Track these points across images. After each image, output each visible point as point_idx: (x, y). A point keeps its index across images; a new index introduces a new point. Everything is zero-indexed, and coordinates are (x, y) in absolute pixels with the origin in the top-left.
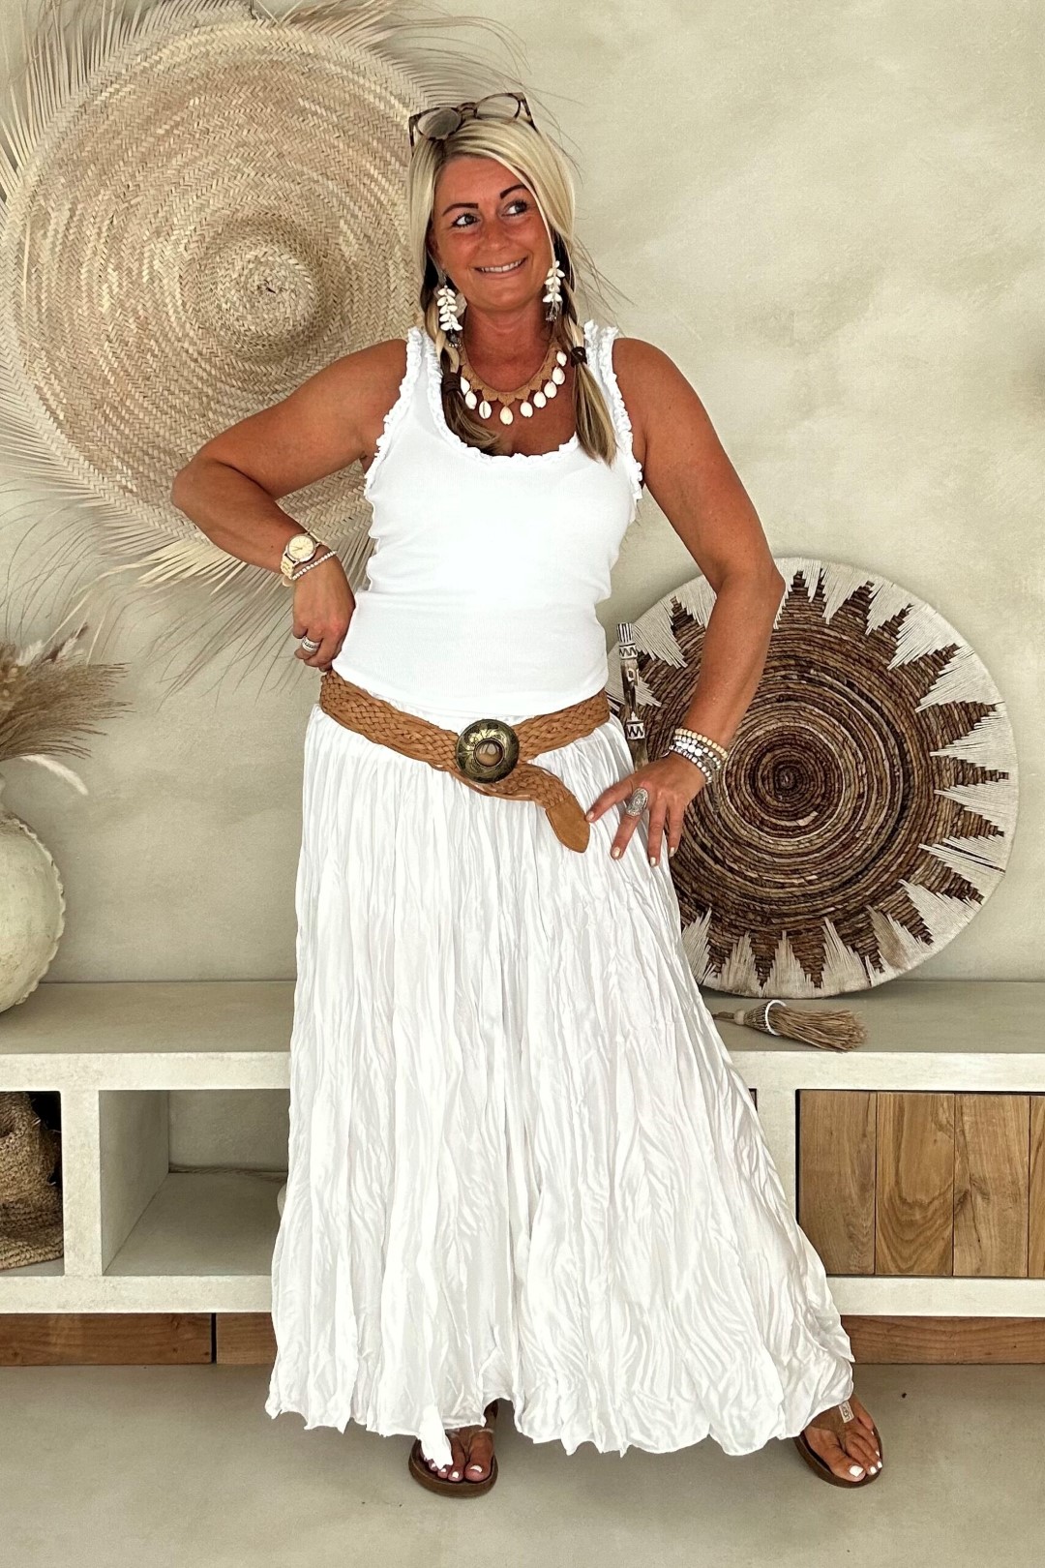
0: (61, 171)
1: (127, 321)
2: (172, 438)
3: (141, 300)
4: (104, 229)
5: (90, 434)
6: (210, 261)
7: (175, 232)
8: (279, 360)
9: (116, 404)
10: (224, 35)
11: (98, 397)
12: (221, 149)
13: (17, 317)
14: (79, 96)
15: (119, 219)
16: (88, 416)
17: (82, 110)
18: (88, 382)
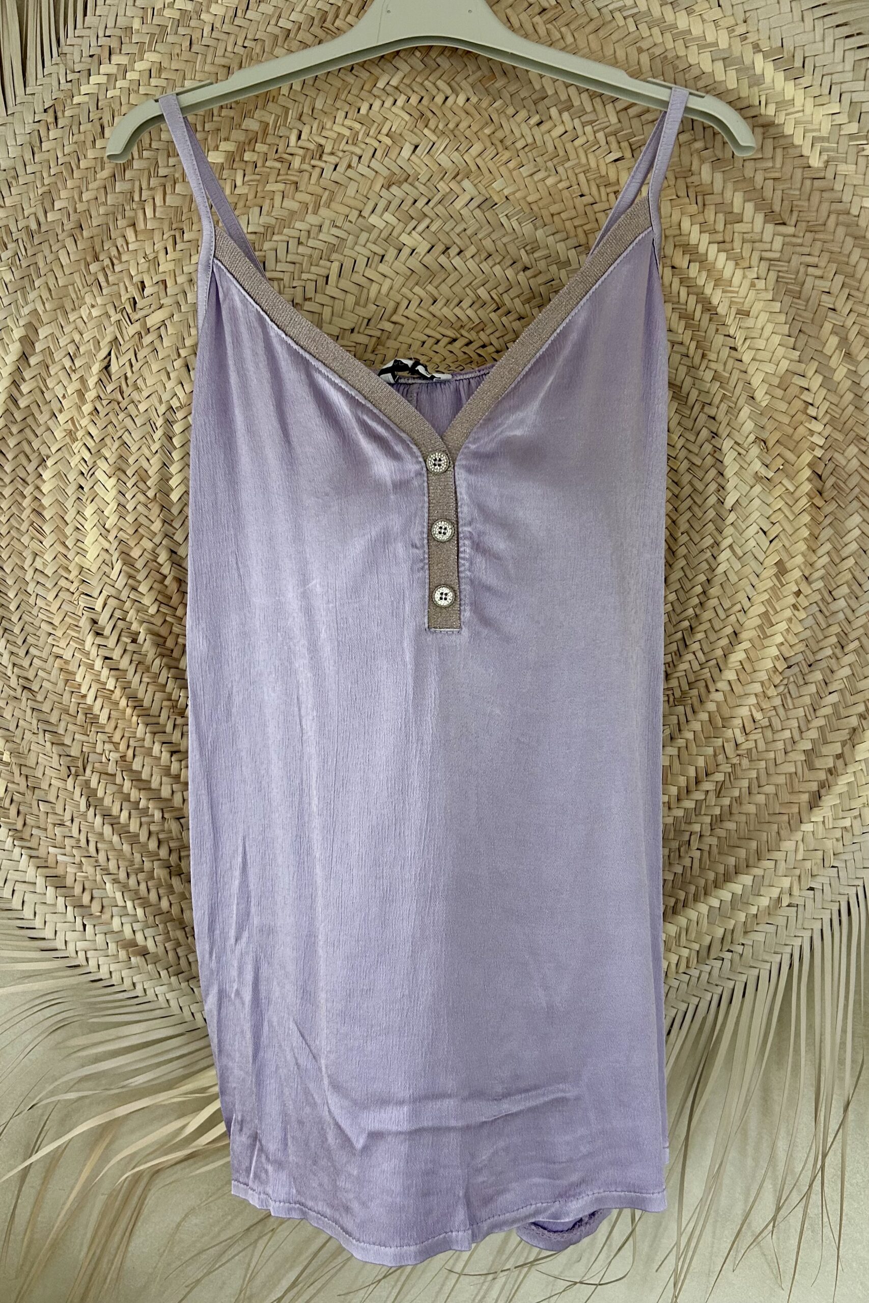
1: (134, 588)
4: (92, 382)
11: (75, 751)
14: (42, 87)
15: (124, 360)
16: (53, 791)
17: (51, 119)
18: (54, 719)
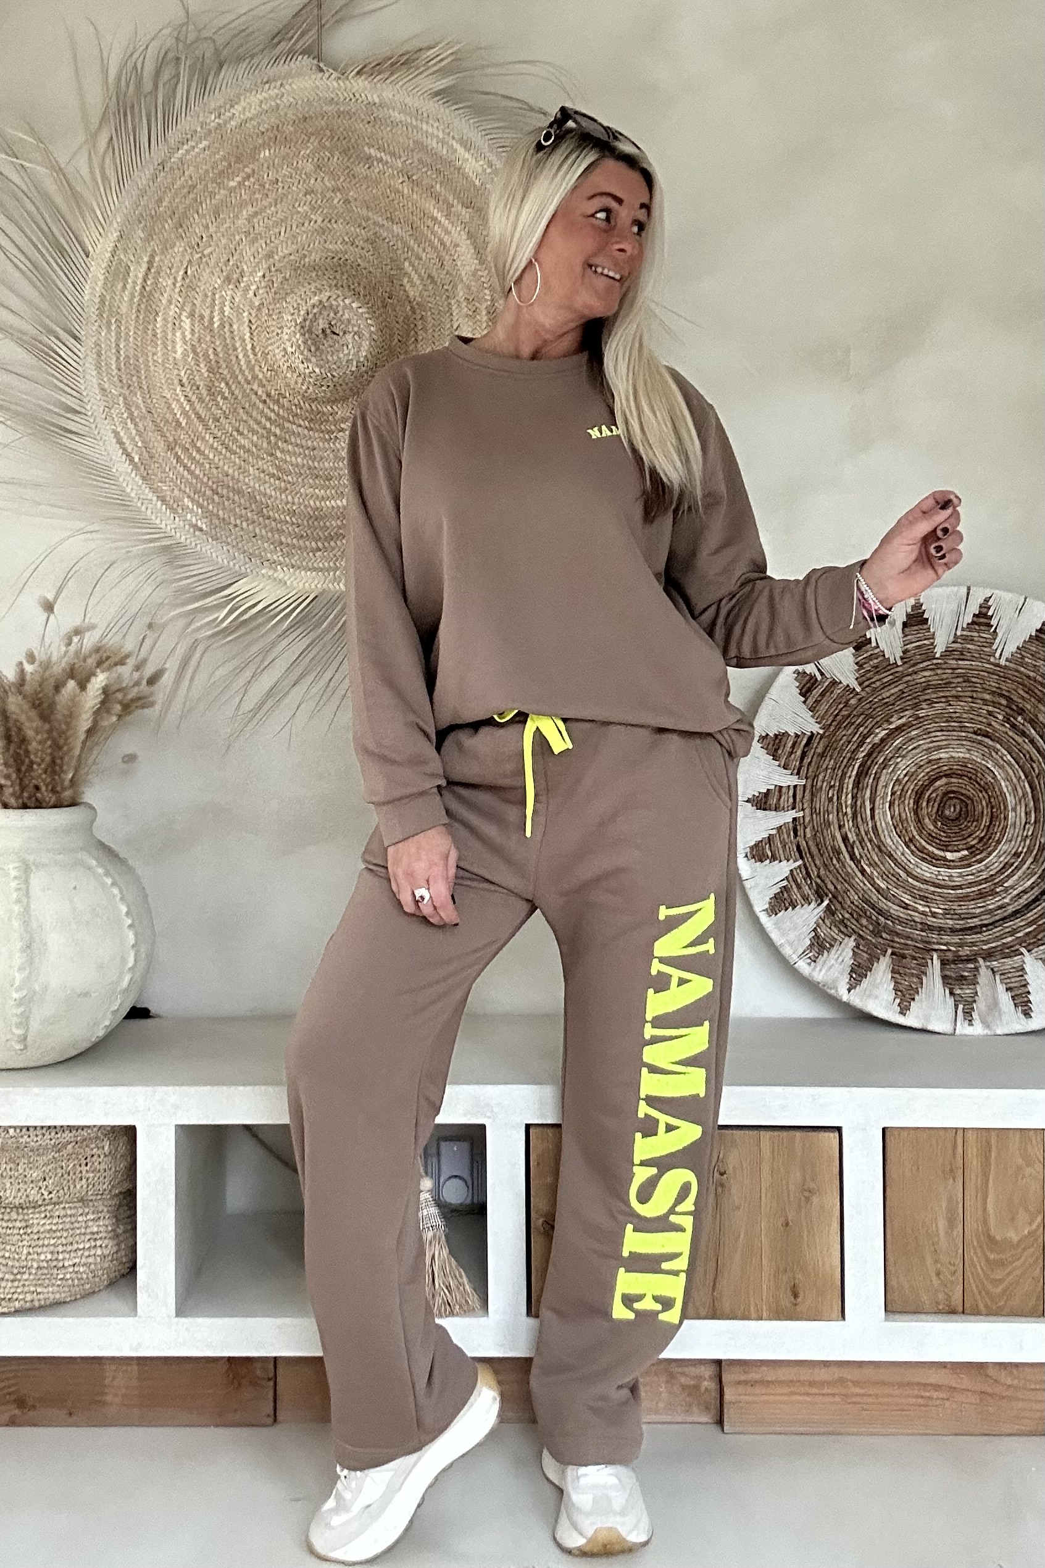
0: (141, 225)
1: (198, 365)
2: (241, 477)
3: (212, 345)
4: (179, 278)
5: (163, 475)
6: (278, 305)
7: (245, 279)
8: (344, 399)
9: (187, 446)
10: (294, 90)
11: (171, 439)
12: (290, 197)
13: (98, 367)
14: (158, 155)
15: (193, 269)
16: (161, 458)
17: (161, 168)
18: (162, 425)
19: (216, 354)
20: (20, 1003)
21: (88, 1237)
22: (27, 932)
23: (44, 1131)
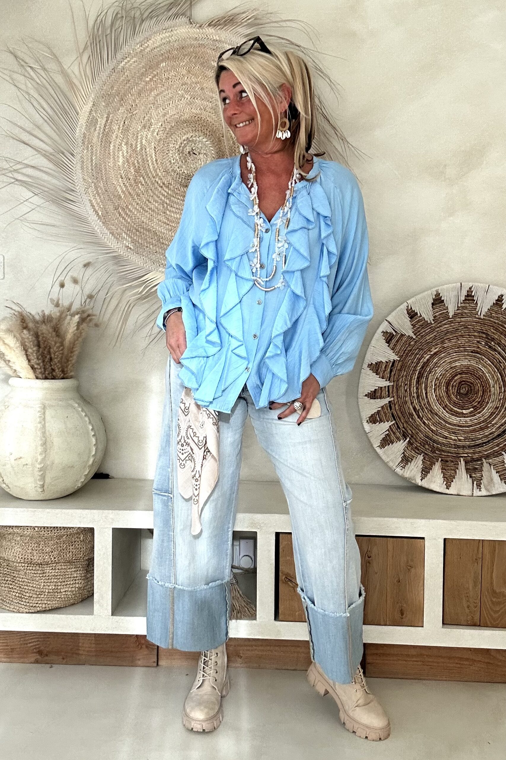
0: (103, 100)
2: (150, 223)
3: (137, 159)
4: (121, 126)
5: (112, 222)
6: (168, 140)
7: (152, 126)
9: (124, 208)
10: (177, 33)
11: (116, 204)
12: (175, 86)
13: (82, 168)
14: (112, 65)
15: (128, 121)
16: (112, 213)
17: (113, 71)
18: (112, 197)
19: (138, 163)
20: (41, 470)
21: (72, 579)
22: (44, 437)
23: (52, 529)
